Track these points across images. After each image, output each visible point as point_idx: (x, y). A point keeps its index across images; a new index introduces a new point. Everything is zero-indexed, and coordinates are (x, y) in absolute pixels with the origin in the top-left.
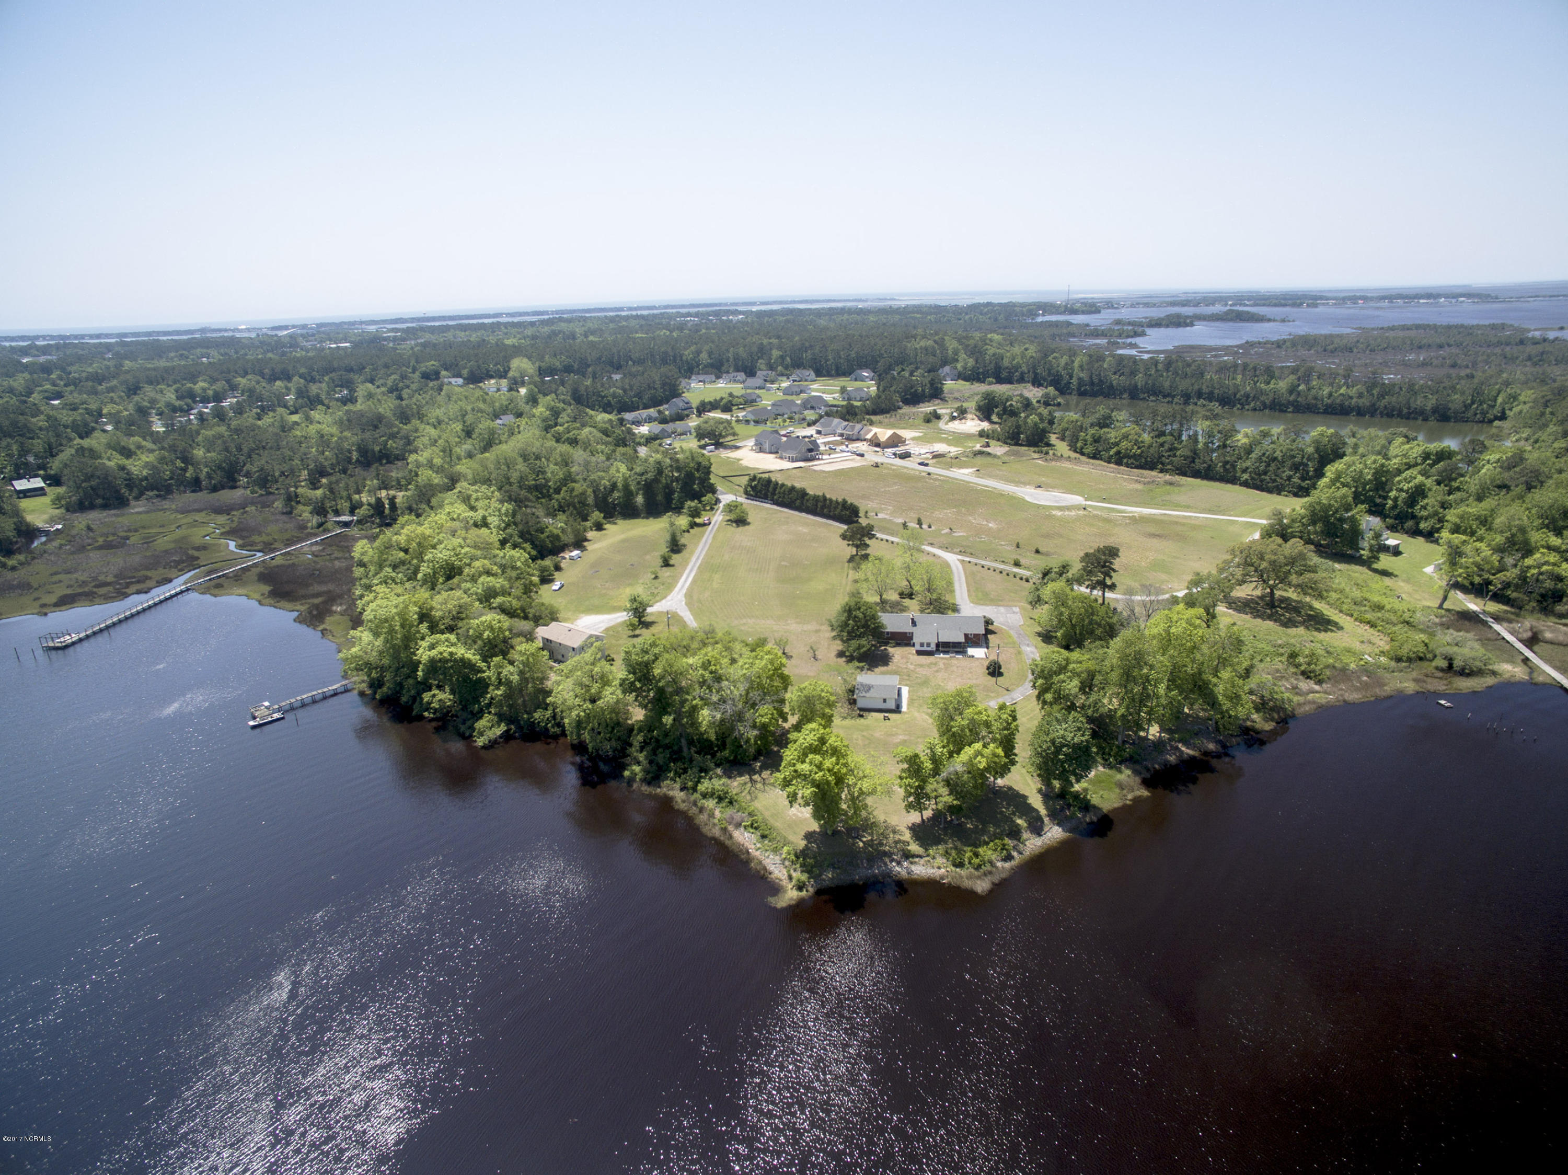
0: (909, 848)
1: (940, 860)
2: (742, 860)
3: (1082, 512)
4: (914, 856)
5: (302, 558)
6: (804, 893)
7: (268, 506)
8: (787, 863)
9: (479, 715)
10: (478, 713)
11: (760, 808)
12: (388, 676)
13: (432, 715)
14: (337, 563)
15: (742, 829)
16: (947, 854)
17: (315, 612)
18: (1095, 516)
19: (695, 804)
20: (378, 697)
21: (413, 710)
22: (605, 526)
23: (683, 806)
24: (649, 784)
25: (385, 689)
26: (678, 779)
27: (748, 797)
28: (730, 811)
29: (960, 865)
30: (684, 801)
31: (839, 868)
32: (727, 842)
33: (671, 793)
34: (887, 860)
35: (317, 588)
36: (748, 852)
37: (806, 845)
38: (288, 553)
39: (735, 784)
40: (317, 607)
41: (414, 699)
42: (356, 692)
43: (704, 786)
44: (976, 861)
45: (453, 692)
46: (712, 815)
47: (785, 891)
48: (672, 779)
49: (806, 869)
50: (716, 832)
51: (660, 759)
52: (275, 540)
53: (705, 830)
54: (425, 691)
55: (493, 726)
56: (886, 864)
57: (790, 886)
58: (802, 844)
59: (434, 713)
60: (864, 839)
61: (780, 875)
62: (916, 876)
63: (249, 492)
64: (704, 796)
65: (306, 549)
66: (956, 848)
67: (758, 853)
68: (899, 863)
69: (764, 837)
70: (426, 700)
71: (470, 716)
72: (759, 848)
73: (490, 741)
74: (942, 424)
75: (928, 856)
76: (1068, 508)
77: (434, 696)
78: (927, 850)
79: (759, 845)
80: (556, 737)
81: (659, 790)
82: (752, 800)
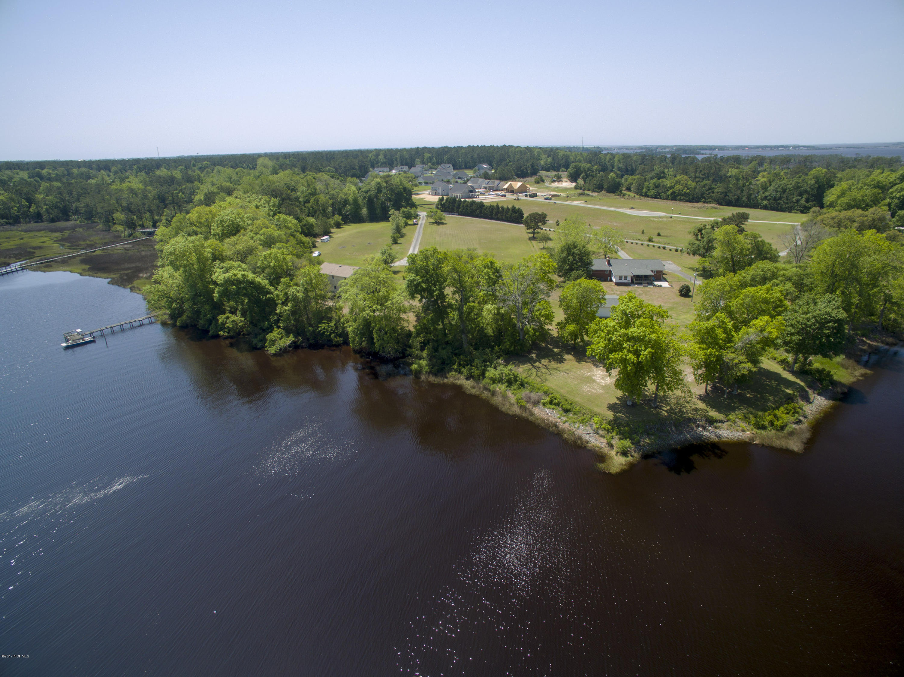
0: (709, 414)
1: (743, 424)
2: (552, 433)
3: (670, 219)
4: (716, 421)
5: (116, 252)
6: (630, 459)
7: (93, 228)
8: (601, 432)
9: (270, 329)
10: (268, 328)
11: (553, 387)
12: (186, 306)
13: (226, 334)
14: (143, 253)
15: (541, 406)
16: (745, 418)
17: (125, 278)
18: (681, 221)
19: (486, 388)
20: (178, 324)
21: (209, 331)
22: (344, 226)
23: (473, 391)
24: (435, 375)
25: (184, 317)
26: (463, 370)
27: (538, 380)
28: (524, 393)
29: (763, 428)
30: (474, 387)
31: (653, 435)
32: (531, 418)
33: (458, 382)
34: (693, 426)
35: (127, 265)
36: (556, 426)
37: (615, 416)
38: (106, 249)
39: (520, 370)
40: (127, 275)
41: (210, 322)
42: (159, 322)
43: (491, 372)
44: (778, 423)
45: (243, 314)
46: (505, 397)
47: (611, 458)
48: (456, 370)
49: (623, 436)
50: (516, 410)
51: (443, 353)
52: (96, 243)
53: (504, 409)
54: (219, 314)
55: (282, 337)
56: (693, 429)
57: (613, 453)
58: (610, 415)
59: (228, 333)
60: (665, 409)
61: (598, 444)
62: (724, 439)
63: (78, 222)
64: (493, 381)
65: (119, 247)
66: (752, 413)
67: (567, 425)
68: (704, 428)
69: (566, 411)
70: (220, 321)
71: (261, 331)
72: (566, 421)
73: (280, 350)
74: (547, 184)
75: (728, 421)
76: (660, 217)
77: (228, 318)
78: (727, 415)
79: (564, 419)
80: (338, 345)
81: (446, 380)
82: (543, 382)
